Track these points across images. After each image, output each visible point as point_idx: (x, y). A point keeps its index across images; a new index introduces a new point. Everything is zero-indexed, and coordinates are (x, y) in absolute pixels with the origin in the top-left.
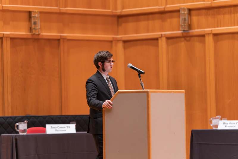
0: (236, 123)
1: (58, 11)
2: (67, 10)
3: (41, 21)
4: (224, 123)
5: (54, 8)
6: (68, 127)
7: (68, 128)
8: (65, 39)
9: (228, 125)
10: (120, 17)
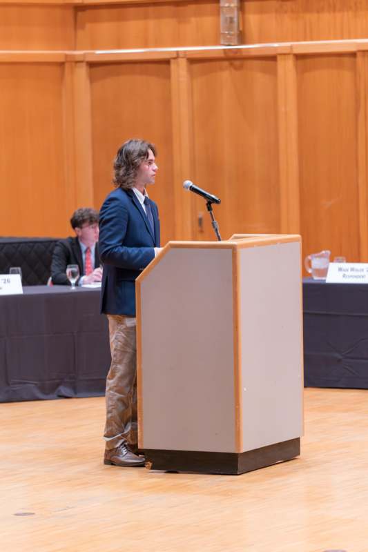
0: (365, 270)
4: (340, 269)
6: (5, 280)
7: (5, 282)
9: (349, 273)
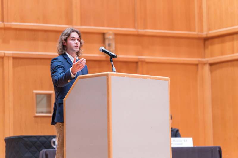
1: (136, 33)
2: (146, 32)
3: (116, 43)
5: (131, 30)
8: (143, 62)
10: (206, 39)
